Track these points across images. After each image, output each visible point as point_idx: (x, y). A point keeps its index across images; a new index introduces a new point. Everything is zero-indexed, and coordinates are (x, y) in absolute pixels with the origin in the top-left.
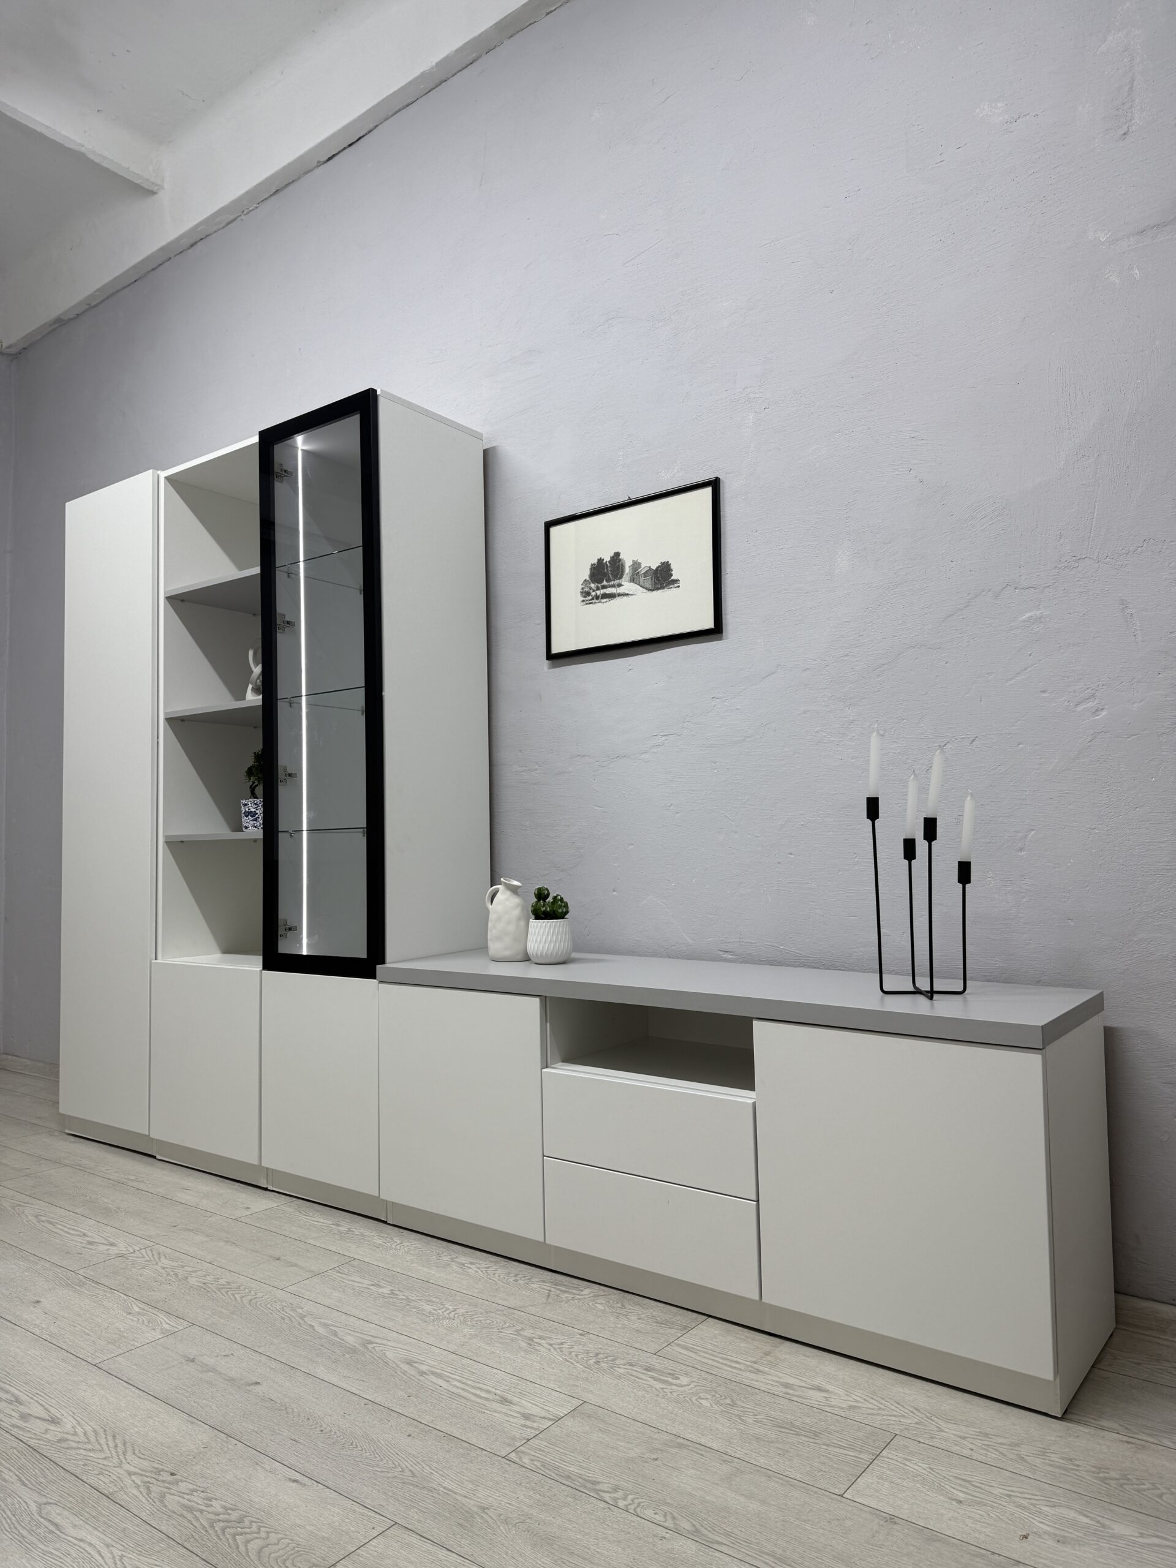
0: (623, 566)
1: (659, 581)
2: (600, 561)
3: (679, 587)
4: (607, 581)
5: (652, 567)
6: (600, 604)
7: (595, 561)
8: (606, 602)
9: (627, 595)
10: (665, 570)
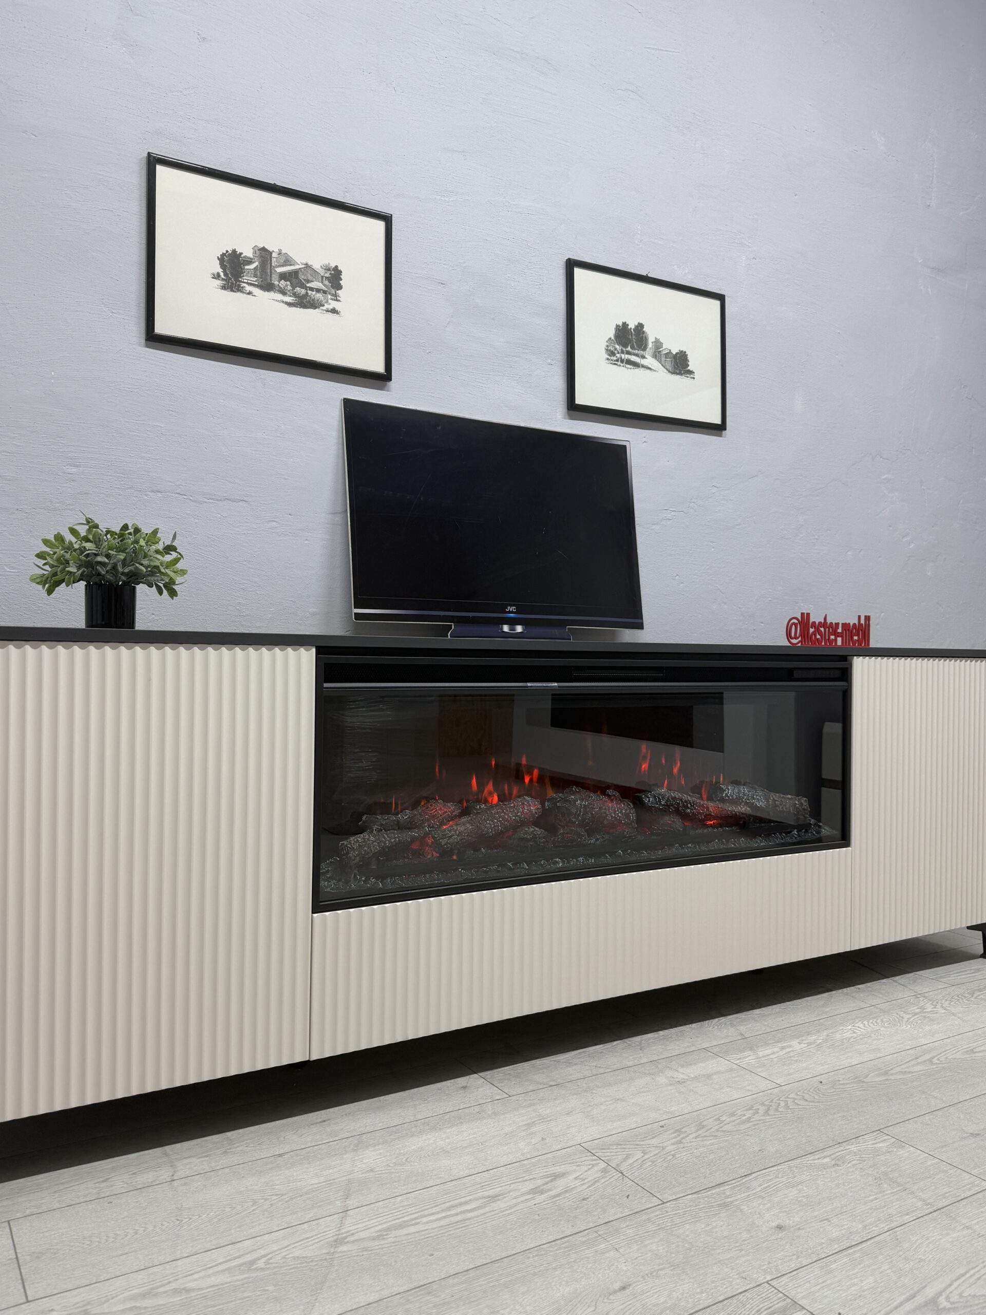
0: (646, 339)
1: (678, 367)
2: (625, 325)
3: (694, 378)
4: (631, 348)
5: (672, 351)
6: (624, 368)
7: (621, 324)
8: (631, 369)
9: (650, 369)
10: (683, 358)
